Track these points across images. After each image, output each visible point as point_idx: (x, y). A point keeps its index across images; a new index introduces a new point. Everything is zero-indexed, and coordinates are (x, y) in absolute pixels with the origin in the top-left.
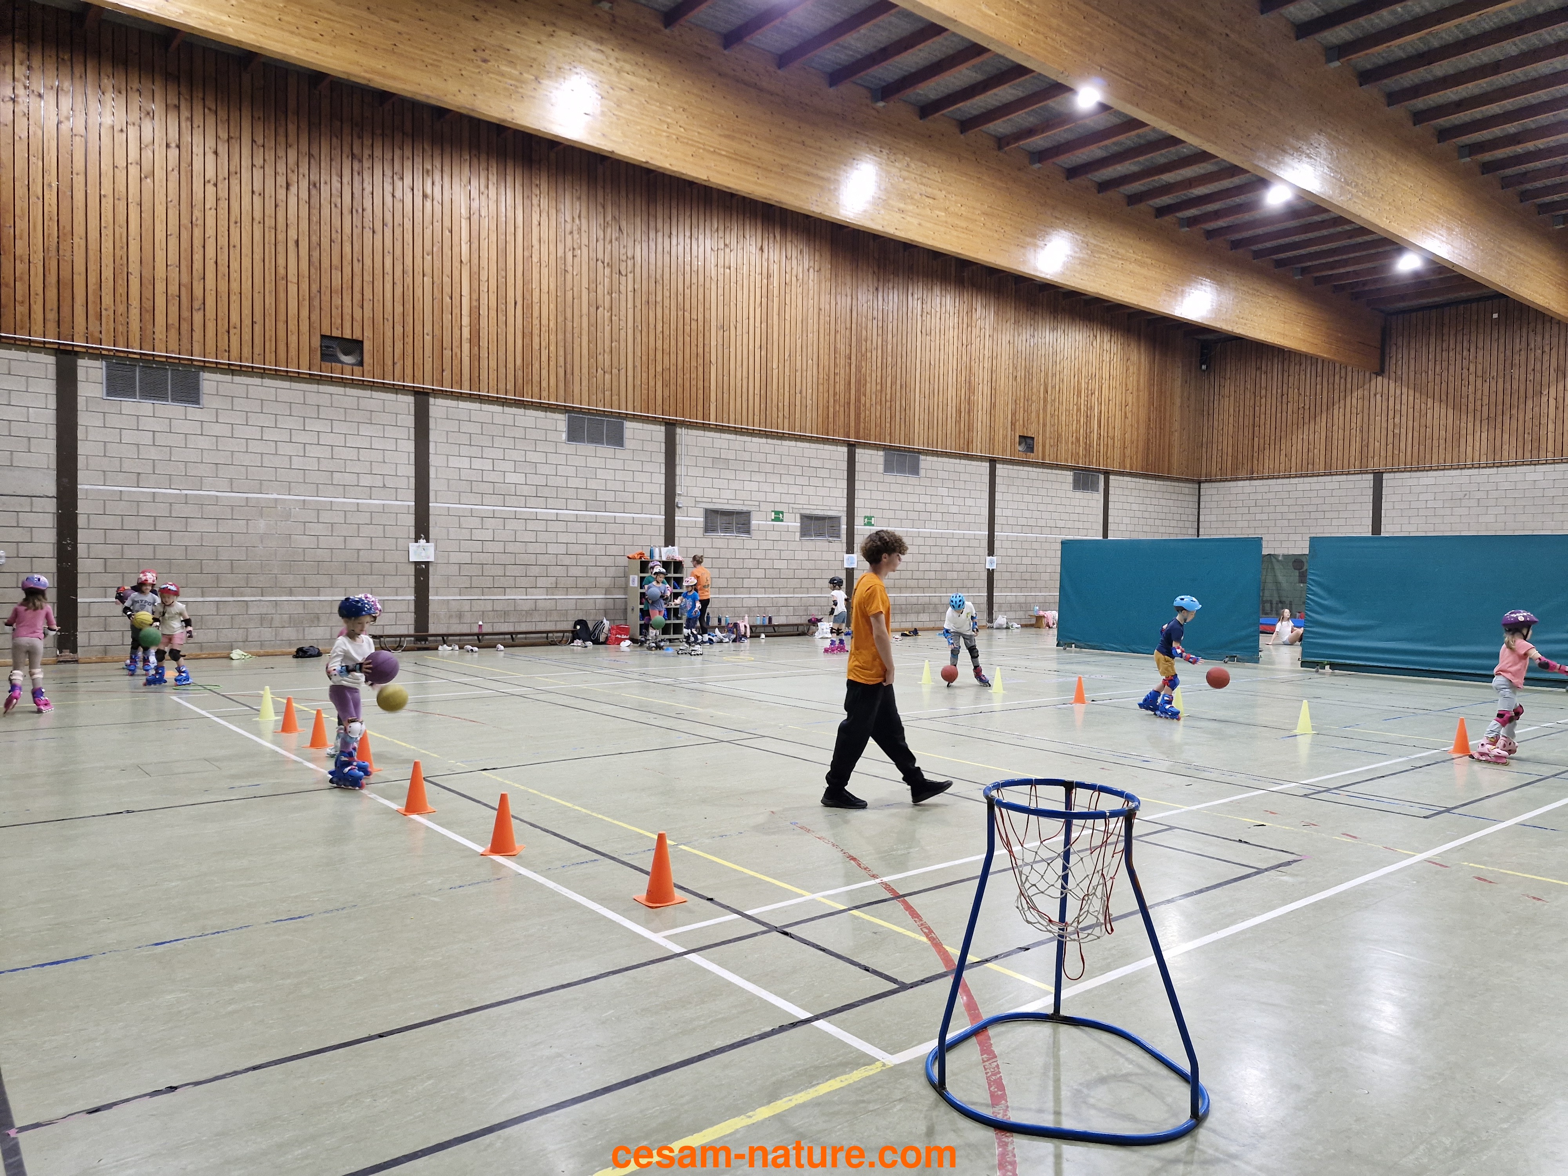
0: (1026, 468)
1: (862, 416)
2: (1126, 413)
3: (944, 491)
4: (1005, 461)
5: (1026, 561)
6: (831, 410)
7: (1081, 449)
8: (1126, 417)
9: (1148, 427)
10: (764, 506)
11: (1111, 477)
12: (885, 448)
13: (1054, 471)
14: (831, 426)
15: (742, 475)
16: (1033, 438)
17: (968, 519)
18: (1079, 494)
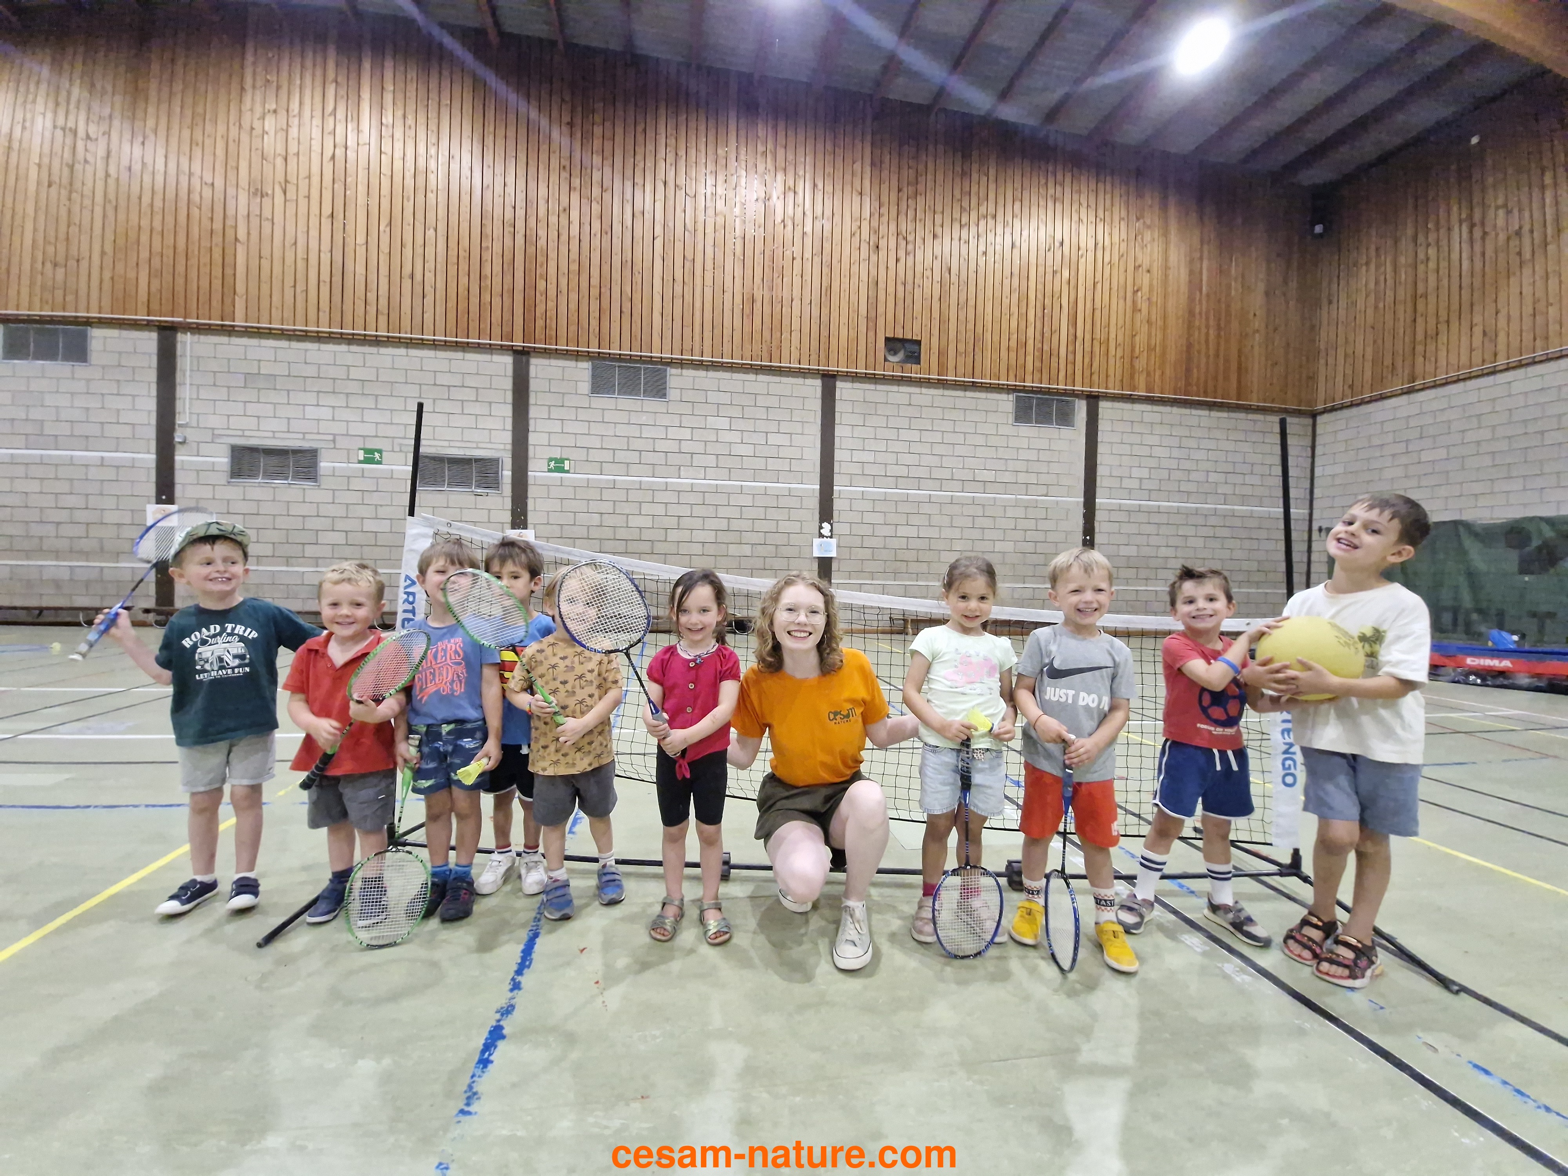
0: (904, 389)
1: (540, 309)
2: (1134, 302)
3: (723, 423)
4: (855, 377)
5: (902, 531)
6: (474, 300)
7: (1030, 359)
8: (1135, 309)
9: (1190, 326)
10: (342, 443)
11: (1103, 405)
12: (588, 356)
13: (969, 394)
14: (474, 325)
15: (298, 398)
16: (918, 343)
17: (772, 464)
18: (1028, 431)
